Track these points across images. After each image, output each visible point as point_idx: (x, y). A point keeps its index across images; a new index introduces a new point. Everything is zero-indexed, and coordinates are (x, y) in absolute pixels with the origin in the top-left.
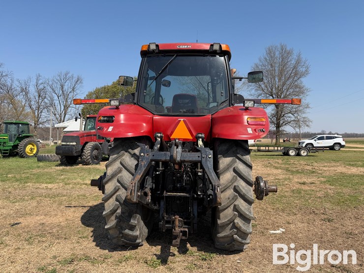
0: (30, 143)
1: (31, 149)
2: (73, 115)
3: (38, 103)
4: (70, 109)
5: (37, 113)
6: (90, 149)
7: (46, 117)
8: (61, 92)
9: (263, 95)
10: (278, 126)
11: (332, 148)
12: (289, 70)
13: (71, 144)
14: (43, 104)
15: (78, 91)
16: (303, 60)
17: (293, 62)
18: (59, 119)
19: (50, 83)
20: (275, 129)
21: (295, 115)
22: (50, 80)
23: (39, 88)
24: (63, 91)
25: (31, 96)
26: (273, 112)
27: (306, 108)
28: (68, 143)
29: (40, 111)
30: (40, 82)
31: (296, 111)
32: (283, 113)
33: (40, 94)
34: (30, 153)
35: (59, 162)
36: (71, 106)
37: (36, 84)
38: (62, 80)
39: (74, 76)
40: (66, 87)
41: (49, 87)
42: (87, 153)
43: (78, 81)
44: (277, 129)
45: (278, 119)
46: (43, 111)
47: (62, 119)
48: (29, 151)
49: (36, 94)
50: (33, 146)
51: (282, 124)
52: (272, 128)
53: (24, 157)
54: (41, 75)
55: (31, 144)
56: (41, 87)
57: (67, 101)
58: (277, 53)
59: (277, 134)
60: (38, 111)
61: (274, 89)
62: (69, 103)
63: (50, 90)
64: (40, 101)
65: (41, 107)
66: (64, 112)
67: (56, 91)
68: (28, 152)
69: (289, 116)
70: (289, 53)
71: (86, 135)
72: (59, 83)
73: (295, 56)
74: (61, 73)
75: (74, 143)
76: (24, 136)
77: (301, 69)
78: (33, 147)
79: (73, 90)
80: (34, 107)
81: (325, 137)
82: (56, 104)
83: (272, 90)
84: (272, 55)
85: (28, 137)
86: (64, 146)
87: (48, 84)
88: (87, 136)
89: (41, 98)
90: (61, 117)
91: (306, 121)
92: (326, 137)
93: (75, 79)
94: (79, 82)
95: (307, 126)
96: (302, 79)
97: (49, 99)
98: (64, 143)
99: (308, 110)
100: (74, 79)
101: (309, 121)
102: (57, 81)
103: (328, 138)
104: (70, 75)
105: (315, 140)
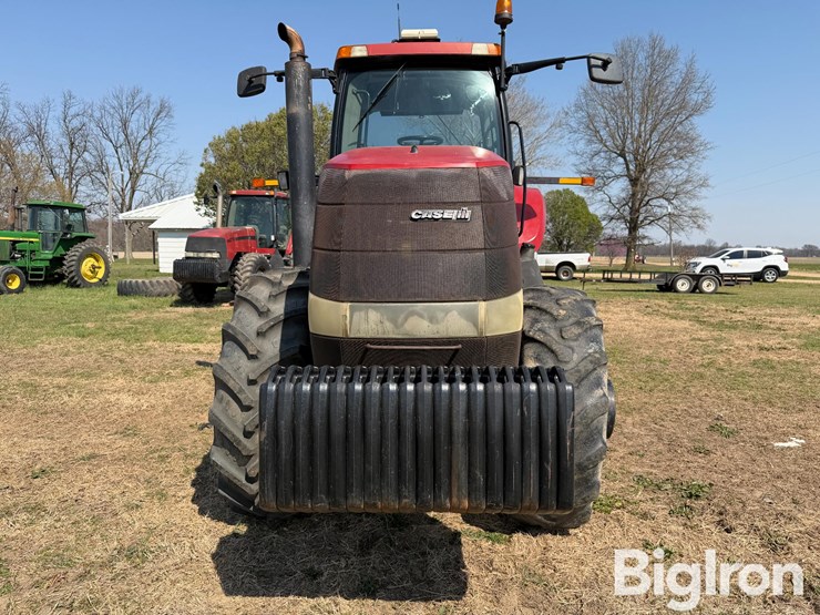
0: (89, 253)
1: (94, 267)
2: (151, 193)
3: (70, 162)
4: (143, 177)
5: (67, 186)
6: (249, 268)
7: (88, 196)
8: (122, 137)
9: (602, 154)
10: (633, 226)
11: (758, 277)
12: (666, 99)
13: (209, 255)
14: (80, 164)
15: (162, 136)
16: (701, 74)
17: (677, 78)
18: (120, 201)
19: (97, 114)
20: (627, 232)
21: (674, 201)
22: (95, 108)
23: (70, 126)
24: (126, 136)
25: (52, 144)
26: (623, 195)
27: (702, 185)
28: (202, 255)
29: (74, 182)
30: (72, 111)
31: (676, 194)
32: (647, 198)
33: (75, 139)
34: (92, 278)
35: (176, 297)
36: (145, 171)
37: (62, 117)
38: (125, 106)
39: (152, 100)
40: (132, 126)
41: (93, 125)
42: (243, 277)
43: (161, 112)
44: (630, 232)
45: (635, 211)
46: (82, 181)
47: (127, 201)
48: (89, 273)
49: (65, 141)
50: (97, 261)
51: (642, 221)
52: (621, 230)
53: (78, 286)
54: (73, 93)
55: (92, 256)
56: (76, 123)
57: (136, 160)
58: (641, 57)
59: (630, 244)
60: (71, 182)
61: (628, 142)
62: (142, 164)
63: (96, 131)
64: (74, 156)
65: (77, 172)
66: (129, 185)
67: (111, 135)
68: (86, 275)
69: (658, 204)
70: (670, 57)
71: (236, 236)
72: (116, 115)
73: (681, 66)
74: (122, 91)
75: (216, 255)
76: (76, 237)
77: (695, 97)
78: (96, 264)
79: (150, 132)
80: (61, 172)
81: (745, 253)
82: (111, 166)
83: (624, 142)
84: (629, 61)
85: (83, 239)
86: (192, 261)
87: (92, 116)
88: (239, 238)
89: (74, 151)
90: (123, 197)
91: (696, 218)
92: (749, 251)
93: (155, 107)
94: (163, 114)
95: (699, 227)
96: (695, 120)
97: (95, 153)
98: (191, 254)
99: (704, 192)
100: (152, 107)
101: (705, 216)
102: (112, 111)
103: (752, 255)
104: (142, 96)
105: (723, 259)
